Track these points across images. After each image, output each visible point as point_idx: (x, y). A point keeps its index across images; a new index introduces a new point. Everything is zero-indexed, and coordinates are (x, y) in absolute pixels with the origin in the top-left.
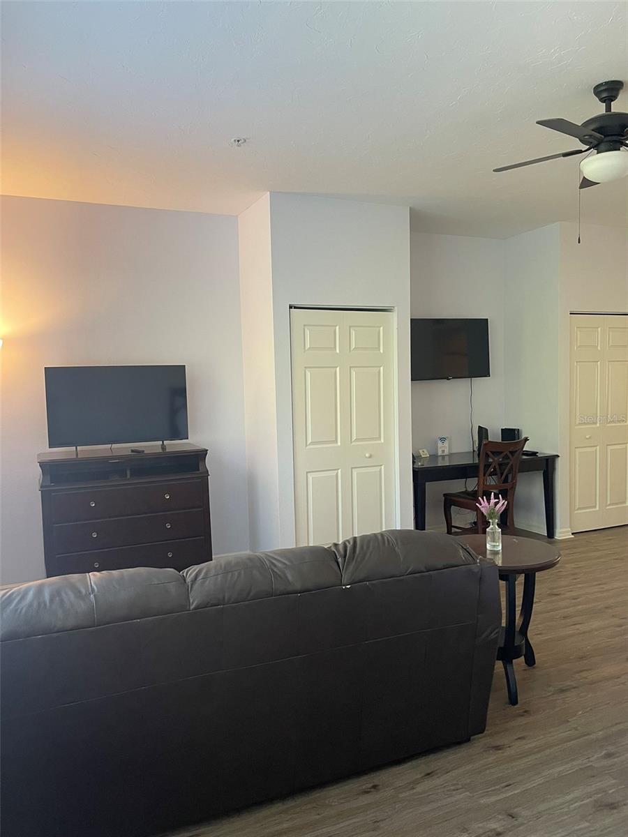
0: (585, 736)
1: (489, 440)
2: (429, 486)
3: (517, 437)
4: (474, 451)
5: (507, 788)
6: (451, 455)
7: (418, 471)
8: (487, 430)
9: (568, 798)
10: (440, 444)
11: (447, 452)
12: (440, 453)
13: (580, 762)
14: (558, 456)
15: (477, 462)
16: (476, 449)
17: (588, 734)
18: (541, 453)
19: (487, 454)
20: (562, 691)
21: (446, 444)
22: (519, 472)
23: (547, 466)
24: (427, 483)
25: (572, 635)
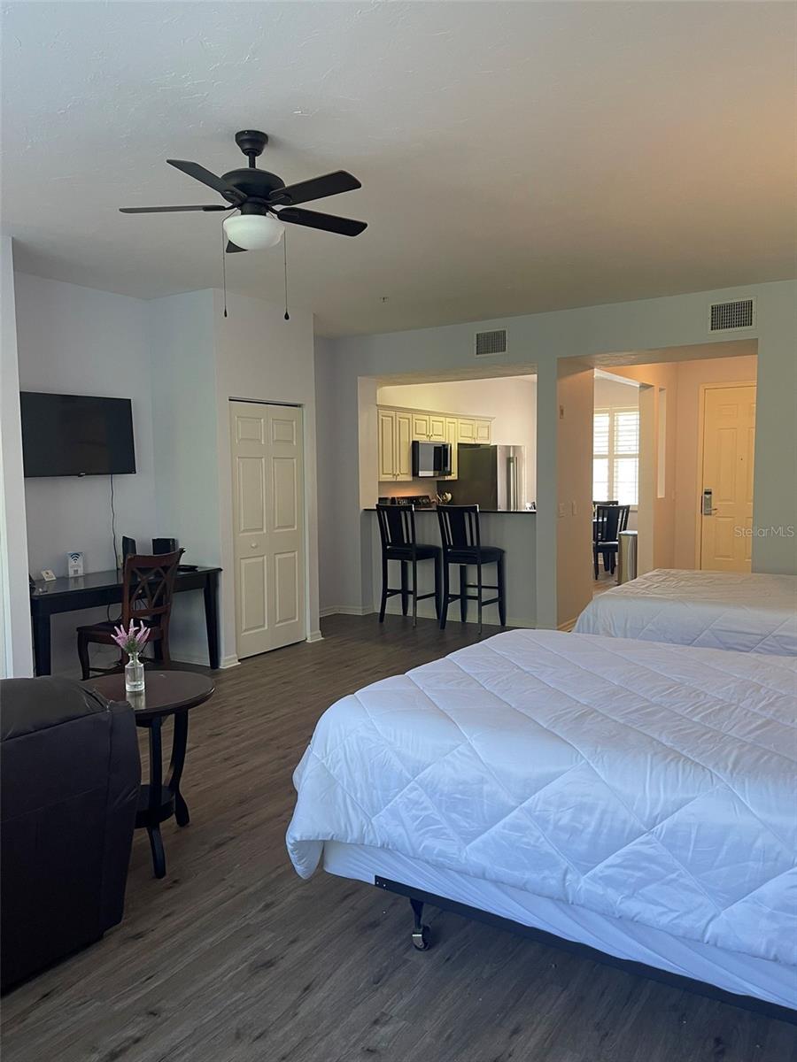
0: (242, 891)
1: (137, 554)
2: (56, 620)
3: (172, 549)
4: (118, 569)
5: (149, 981)
6: (86, 576)
7: (37, 601)
8: (134, 541)
9: (220, 970)
10: (72, 562)
11: (81, 572)
12: (71, 573)
13: (234, 924)
14: (221, 570)
15: (122, 582)
16: (120, 566)
17: (246, 888)
18: (201, 568)
19: (133, 572)
20: (218, 846)
21: (80, 561)
22: (174, 592)
23: (207, 582)
24: (52, 616)
25: (233, 779)
